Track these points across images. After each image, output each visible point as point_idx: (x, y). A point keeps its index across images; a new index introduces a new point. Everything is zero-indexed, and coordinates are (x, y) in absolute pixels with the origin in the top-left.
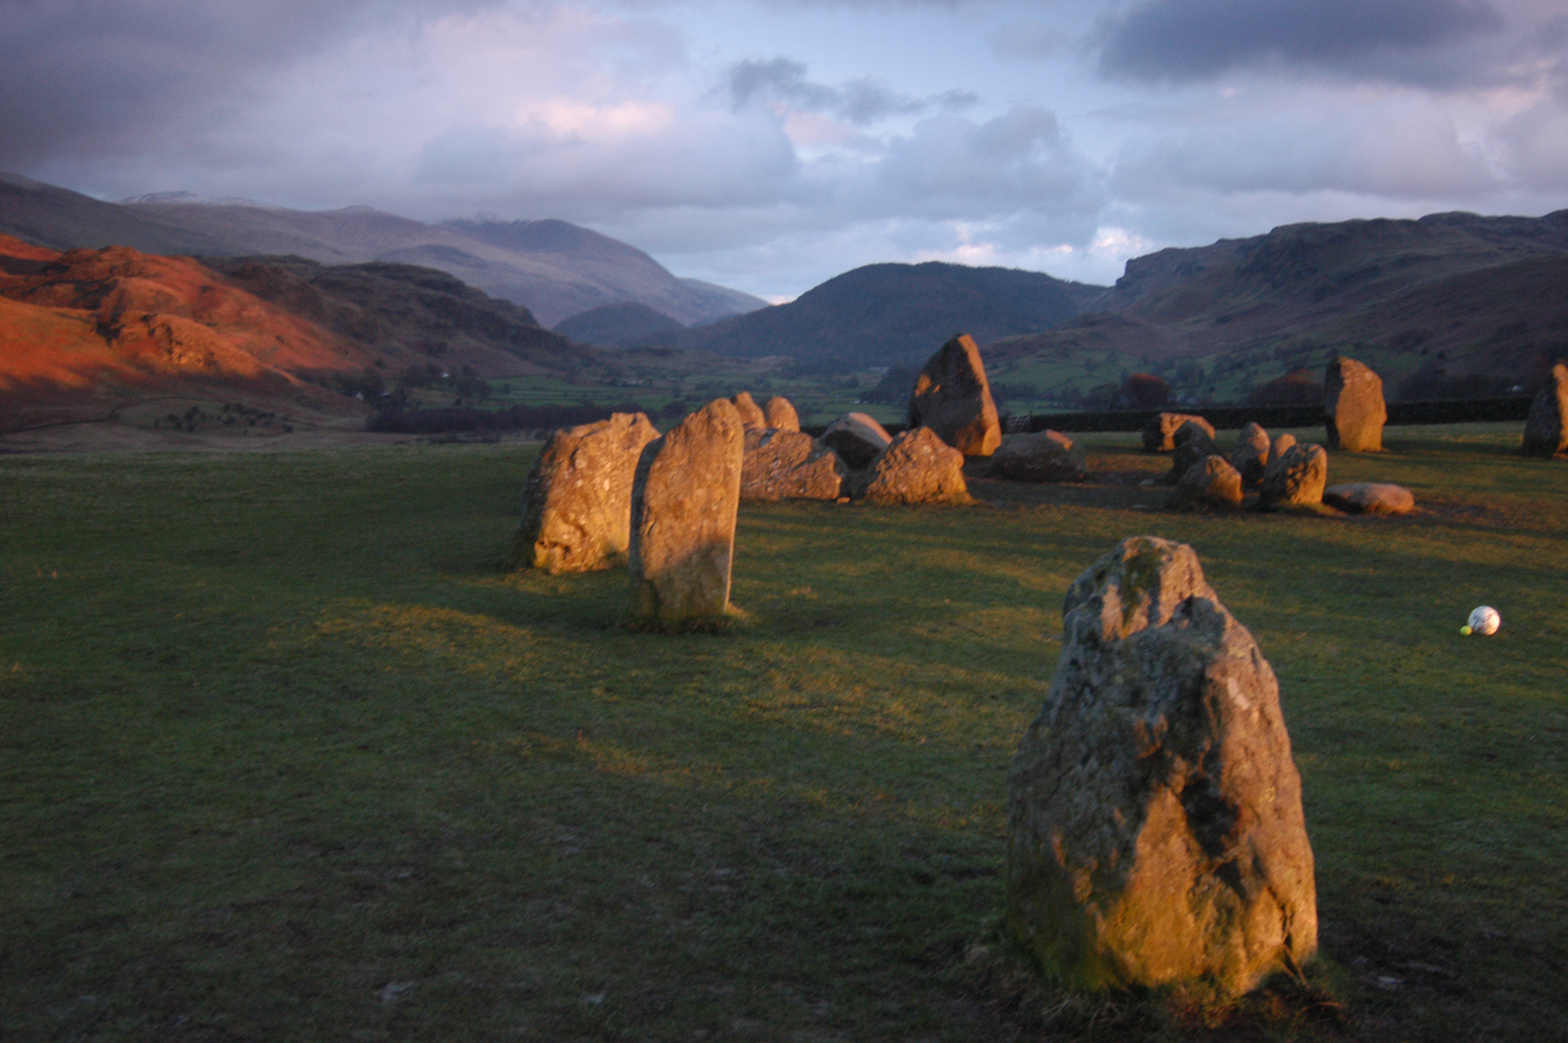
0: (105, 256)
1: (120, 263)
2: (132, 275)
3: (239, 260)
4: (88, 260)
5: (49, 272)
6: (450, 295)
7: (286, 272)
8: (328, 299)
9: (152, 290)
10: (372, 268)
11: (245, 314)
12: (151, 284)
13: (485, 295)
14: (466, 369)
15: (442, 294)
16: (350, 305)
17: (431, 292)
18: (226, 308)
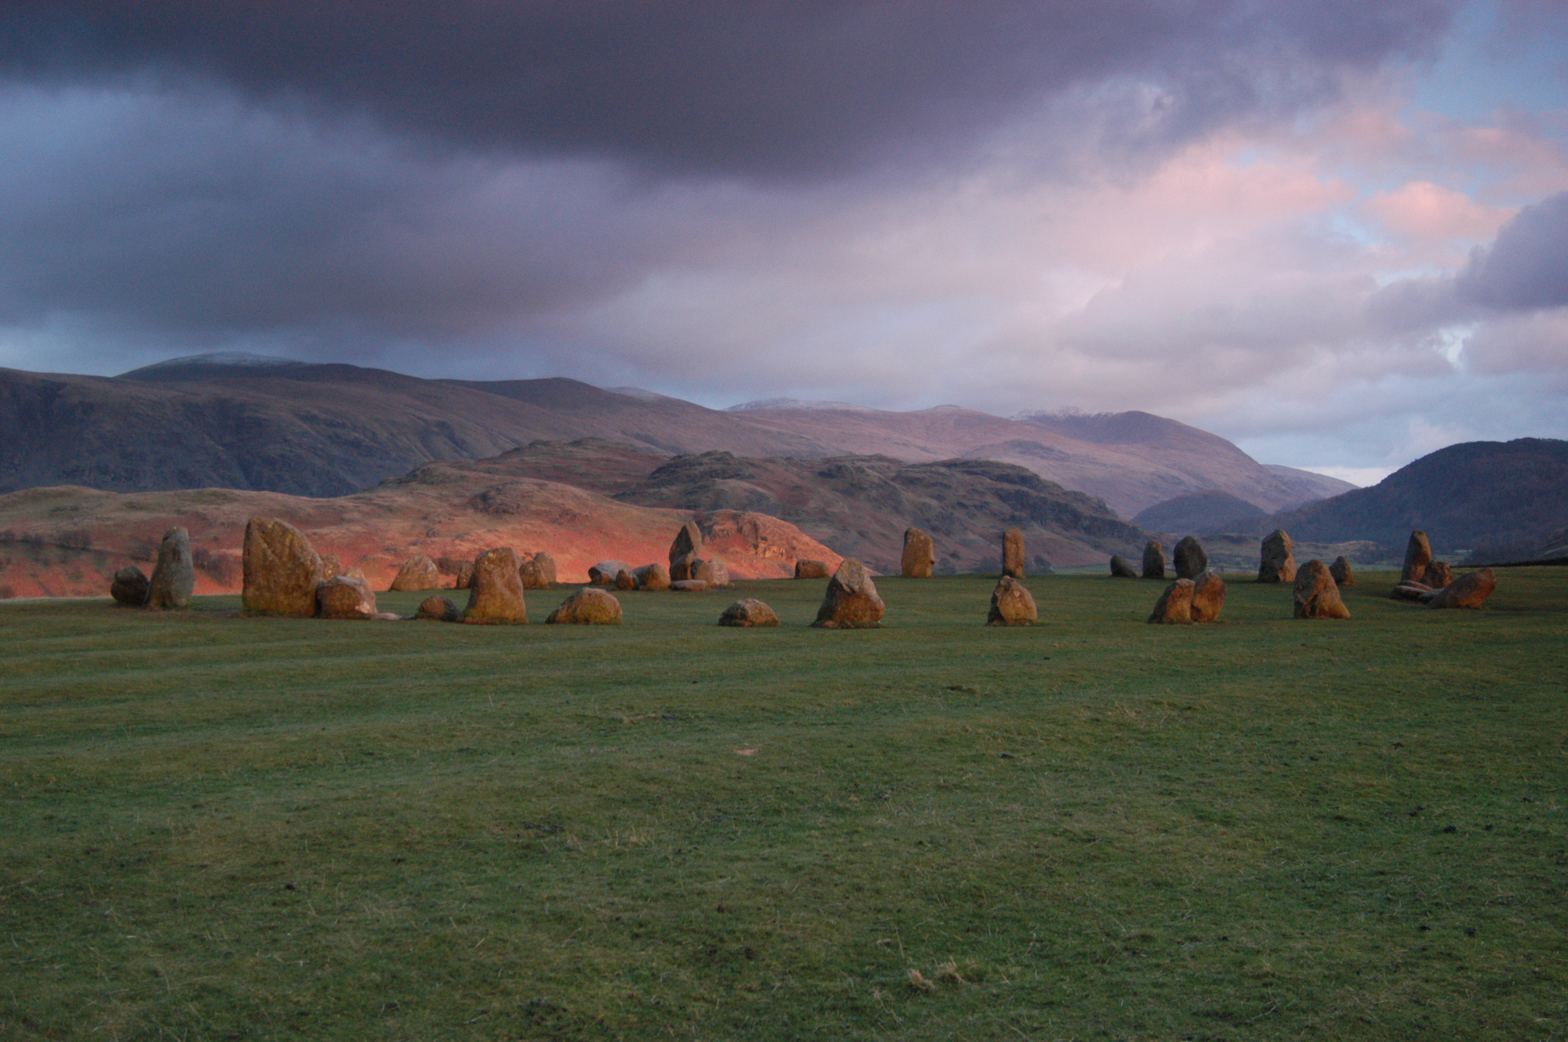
0: (705, 460)
1: (718, 466)
2: (729, 478)
3: (828, 460)
4: (692, 465)
5: (657, 475)
6: (1025, 489)
7: (869, 471)
8: (907, 496)
9: (745, 490)
10: (950, 465)
11: (829, 509)
12: (745, 485)
13: (1059, 487)
14: (1039, 560)
15: (1017, 487)
16: (928, 500)
17: (1006, 486)
18: (812, 505)
